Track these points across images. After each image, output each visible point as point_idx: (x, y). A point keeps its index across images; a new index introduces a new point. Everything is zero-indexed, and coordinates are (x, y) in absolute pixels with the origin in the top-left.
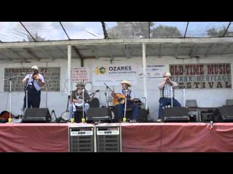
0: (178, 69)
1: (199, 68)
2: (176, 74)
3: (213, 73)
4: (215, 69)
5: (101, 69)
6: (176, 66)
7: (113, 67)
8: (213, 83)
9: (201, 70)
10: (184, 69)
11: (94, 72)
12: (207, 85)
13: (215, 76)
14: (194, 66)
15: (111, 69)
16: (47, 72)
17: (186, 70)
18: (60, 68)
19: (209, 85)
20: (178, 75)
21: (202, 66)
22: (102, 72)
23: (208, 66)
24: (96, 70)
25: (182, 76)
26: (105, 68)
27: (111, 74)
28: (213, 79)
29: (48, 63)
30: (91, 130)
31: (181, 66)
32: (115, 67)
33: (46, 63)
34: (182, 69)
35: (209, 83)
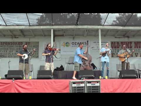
0: (116, 44)
1: (129, 44)
2: (115, 47)
3: (137, 48)
4: (139, 45)
5: (66, 44)
6: (115, 43)
7: (74, 42)
8: (137, 53)
9: (130, 45)
10: (120, 44)
11: (62, 45)
12: (134, 55)
13: (139, 49)
14: (126, 43)
15: (73, 43)
16: (30, 45)
17: (121, 45)
18: (39, 42)
19: (135, 55)
20: (116, 48)
21: (131, 43)
22: (67, 46)
23: (135, 43)
24: (63, 44)
25: (119, 49)
26: (69, 42)
27: (73, 47)
28: (138, 51)
29: (30, 39)
30: (83, 83)
31: (118, 43)
32: (76, 43)
33: (29, 39)
34: (119, 45)
35: (135, 54)
